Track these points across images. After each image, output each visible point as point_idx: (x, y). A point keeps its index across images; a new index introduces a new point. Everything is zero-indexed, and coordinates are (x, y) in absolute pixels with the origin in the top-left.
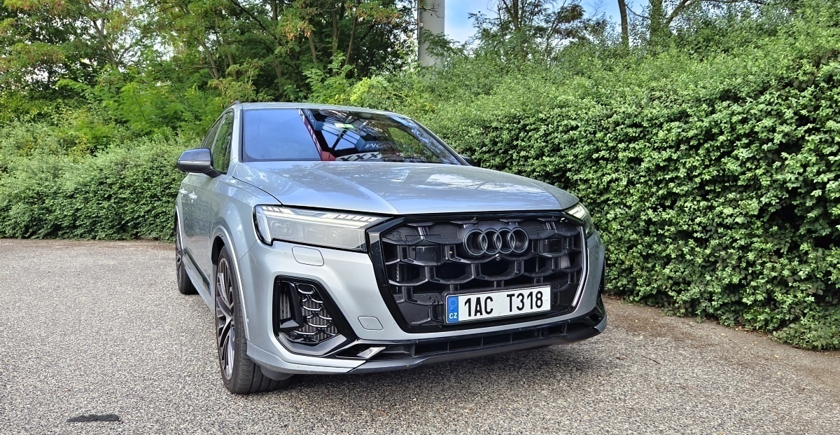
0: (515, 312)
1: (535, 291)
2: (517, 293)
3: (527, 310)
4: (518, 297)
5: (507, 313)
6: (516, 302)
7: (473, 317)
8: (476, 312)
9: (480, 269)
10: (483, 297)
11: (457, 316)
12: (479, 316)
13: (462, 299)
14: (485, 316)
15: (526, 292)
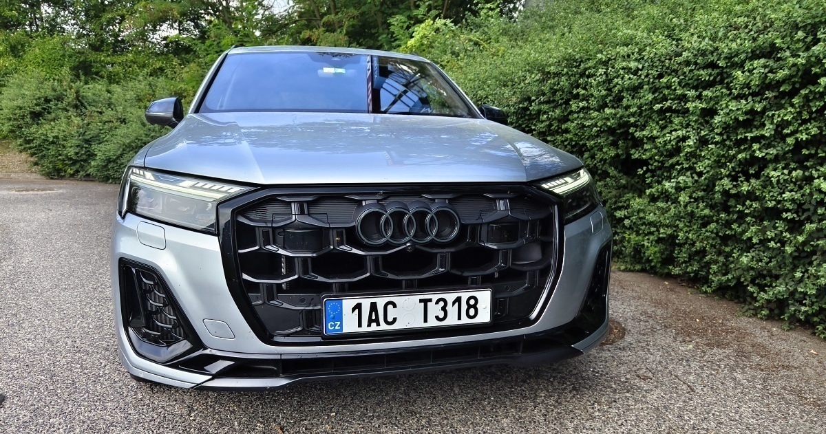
0: (432, 322)
1: (465, 296)
2: (435, 297)
3: (452, 320)
4: (437, 302)
5: (419, 323)
6: (435, 310)
7: (365, 328)
8: (370, 322)
9: (380, 263)
10: (381, 302)
11: (341, 325)
12: (374, 327)
13: (348, 304)
14: (384, 327)
15: (450, 297)
